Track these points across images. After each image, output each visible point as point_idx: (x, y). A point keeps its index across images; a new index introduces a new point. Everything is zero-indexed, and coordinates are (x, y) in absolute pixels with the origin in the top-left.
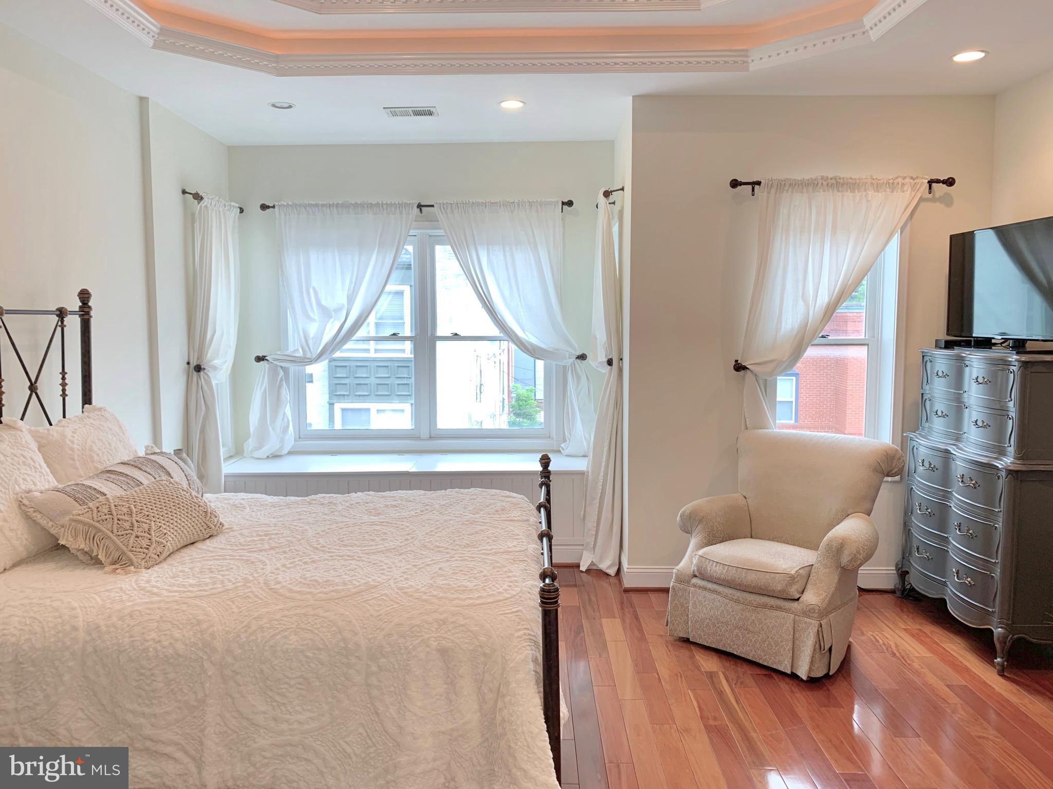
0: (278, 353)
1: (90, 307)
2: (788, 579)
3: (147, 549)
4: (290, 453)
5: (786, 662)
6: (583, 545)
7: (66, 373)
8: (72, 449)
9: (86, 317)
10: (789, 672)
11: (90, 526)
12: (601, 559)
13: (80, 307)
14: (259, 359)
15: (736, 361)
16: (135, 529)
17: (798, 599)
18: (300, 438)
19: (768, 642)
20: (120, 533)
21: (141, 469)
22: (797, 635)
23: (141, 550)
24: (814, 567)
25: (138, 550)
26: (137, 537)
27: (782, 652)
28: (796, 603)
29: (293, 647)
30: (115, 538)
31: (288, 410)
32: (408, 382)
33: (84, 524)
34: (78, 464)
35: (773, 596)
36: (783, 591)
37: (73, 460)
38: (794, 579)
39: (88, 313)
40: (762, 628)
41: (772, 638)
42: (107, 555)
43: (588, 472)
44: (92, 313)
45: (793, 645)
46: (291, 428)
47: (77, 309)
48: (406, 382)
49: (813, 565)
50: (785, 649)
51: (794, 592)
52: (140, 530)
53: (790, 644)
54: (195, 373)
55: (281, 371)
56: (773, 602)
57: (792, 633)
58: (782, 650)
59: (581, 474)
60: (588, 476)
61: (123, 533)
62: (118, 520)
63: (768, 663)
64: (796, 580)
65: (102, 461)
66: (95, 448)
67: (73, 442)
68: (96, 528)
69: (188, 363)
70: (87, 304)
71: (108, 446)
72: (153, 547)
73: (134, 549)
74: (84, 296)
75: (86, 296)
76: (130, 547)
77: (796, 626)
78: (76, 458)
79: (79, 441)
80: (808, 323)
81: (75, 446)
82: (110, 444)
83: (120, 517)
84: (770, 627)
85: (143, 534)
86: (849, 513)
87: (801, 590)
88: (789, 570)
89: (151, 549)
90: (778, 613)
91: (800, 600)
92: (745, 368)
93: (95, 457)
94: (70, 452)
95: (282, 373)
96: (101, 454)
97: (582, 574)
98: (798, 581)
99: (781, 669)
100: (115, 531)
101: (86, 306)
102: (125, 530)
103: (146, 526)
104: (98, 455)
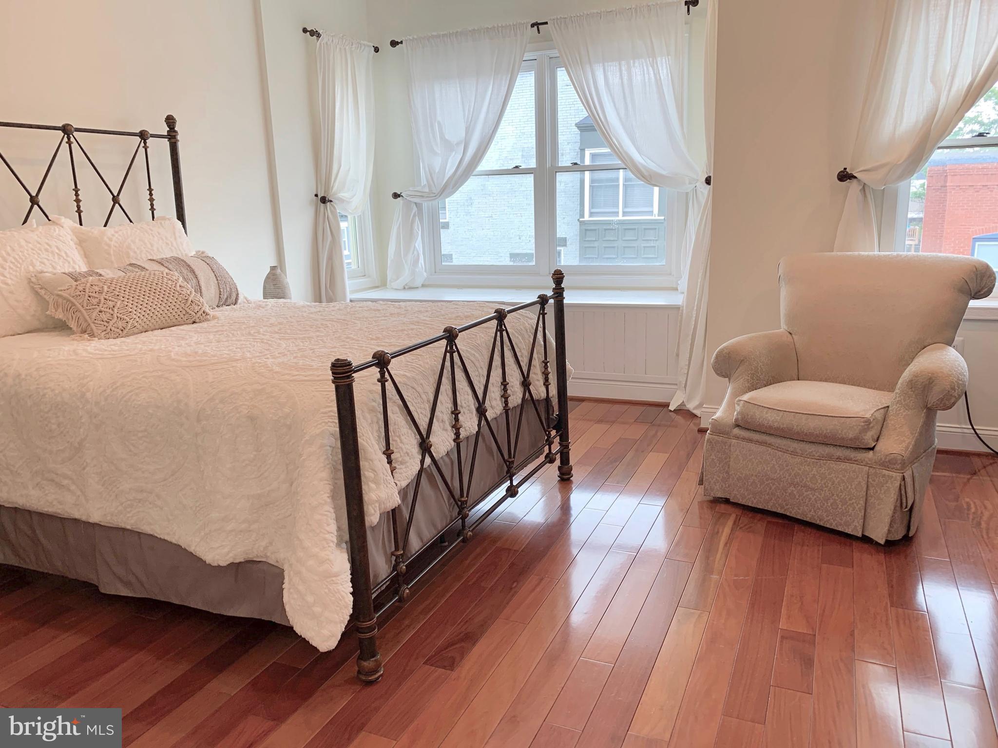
0: (411, 189)
1: (176, 132)
2: (863, 424)
3: (108, 322)
4: (423, 286)
5: (856, 523)
6: (676, 384)
7: (153, 190)
8: (109, 246)
9: (173, 140)
10: (860, 535)
11: (68, 300)
12: (690, 398)
13: (168, 131)
14: (396, 196)
15: (845, 169)
16: (101, 305)
17: (872, 449)
18: (435, 272)
19: (832, 501)
20: (88, 308)
21: (163, 265)
22: (871, 491)
23: (102, 323)
24: (890, 408)
25: (99, 322)
26: (101, 312)
27: (850, 511)
28: (871, 452)
29: (140, 403)
30: (84, 312)
31: (418, 244)
32: (654, 245)
33: (65, 298)
34: (113, 258)
35: (840, 446)
36: (856, 439)
37: (109, 254)
38: (870, 423)
39: (174, 137)
40: (825, 484)
41: (837, 495)
42: (79, 325)
43: (683, 307)
44: (179, 137)
45: (866, 504)
46: (421, 261)
47: (166, 134)
48: (652, 245)
49: (888, 407)
50: (854, 509)
51: (868, 438)
52: (105, 306)
53: (862, 502)
54: (322, 205)
55: (415, 206)
56: (839, 452)
57: (865, 489)
58: (851, 509)
59: (677, 308)
60: (683, 311)
61: (91, 307)
62: (89, 297)
63: (831, 524)
64: (872, 425)
65: (139, 258)
66: (133, 246)
67: (111, 240)
68: (72, 303)
69: (316, 195)
70: (174, 128)
71: (149, 246)
72: (114, 321)
73: (96, 321)
74: (170, 121)
75: (171, 121)
76: (93, 320)
77: (870, 480)
78: (112, 252)
79: (119, 239)
80: (935, 115)
81: (112, 243)
82: (152, 245)
83: (91, 294)
84: (836, 483)
85: (108, 310)
86: (926, 344)
87: (876, 438)
88: (863, 413)
89: (111, 323)
90: (843, 466)
91: (877, 448)
92: (852, 177)
93: (132, 254)
94: (106, 248)
95: (415, 209)
96: (138, 252)
97: (671, 413)
98: (872, 427)
99: (849, 531)
100: (85, 305)
101: (172, 131)
102: (93, 305)
103: (111, 304)
104: (135, 252)
